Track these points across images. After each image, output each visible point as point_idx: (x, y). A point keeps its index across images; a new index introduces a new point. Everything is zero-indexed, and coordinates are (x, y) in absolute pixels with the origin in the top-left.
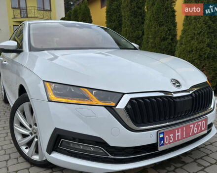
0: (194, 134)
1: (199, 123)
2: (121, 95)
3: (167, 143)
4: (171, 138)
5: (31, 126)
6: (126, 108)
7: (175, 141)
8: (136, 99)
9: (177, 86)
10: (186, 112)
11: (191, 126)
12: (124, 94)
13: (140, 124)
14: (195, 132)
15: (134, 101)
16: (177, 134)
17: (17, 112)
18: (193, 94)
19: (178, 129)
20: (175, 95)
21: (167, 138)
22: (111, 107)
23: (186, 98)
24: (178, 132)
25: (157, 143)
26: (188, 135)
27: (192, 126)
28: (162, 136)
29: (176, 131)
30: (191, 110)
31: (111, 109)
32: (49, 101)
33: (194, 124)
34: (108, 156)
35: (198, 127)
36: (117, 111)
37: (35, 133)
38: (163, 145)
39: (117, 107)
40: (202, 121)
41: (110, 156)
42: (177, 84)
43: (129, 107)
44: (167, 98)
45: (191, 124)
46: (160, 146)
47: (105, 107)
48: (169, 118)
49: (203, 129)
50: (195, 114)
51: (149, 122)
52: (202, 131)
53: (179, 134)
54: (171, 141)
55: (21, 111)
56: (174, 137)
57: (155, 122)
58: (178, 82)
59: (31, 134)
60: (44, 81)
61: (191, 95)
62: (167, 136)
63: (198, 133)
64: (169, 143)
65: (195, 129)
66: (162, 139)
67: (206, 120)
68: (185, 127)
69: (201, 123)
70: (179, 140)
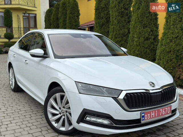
0: (162, 115)
1: (166, 109)
2: (121, 91)
3: (146, 119)
4: (149, 116)
5: (60, 108)
6: (124, 98)
7: (151, 118)
8: (129, 93)
9: (153, 86)
10: (158, 101)
11: (160, 110)
12: (123, 90)
13: (131, 107)
14: (163, 114)
15: (128, 95)
16: (152, 114)
17: (51, 99)
18: (163, 91)
19: (153, 111)
20: (151, 92)
22: (115, 98)
23: (158, 94)
24: (153, 113)
25: (141, 118)
26: (159, 116)
27: (162, 110)
28: (143, 115)
30: (161, 101)
31: (115, 99)
32: (79, 93)
33: (163, 109)
34: (113, 125)
35: (165, 110)
36: (118, 100)
37: (63, 113)
38: (143, 120)
39: (119, 98)
40: (168, 107)
41: (114, 125)
42: (153, 85)
43: (126, 98)
44: (146, 93)
45: (161, 109)
46: (142, 120)
47: (112, 97)
48: (148, 105)
49: (168, 112)
50: (163, 103)
51: (136, 107)
52: (167, 113)
53: (154, 114)
54: (148, 118)
55: (53, 99)
56: (150, 116)
57: (139, 107)
58: (153, 84)
59: (60, 113)
60: (75, 81)
61: (161, 91)
62: (146, 115)
63: (165, 114)
64: (147, 119)
65: (163, 112)
66: (143, 116)
67: (171, 107)
68: (157, 110)
69: (167, 108)
70: (153, 118)
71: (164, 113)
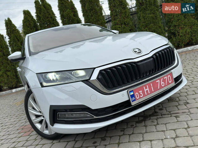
0: (161, 87)
3: (138, 98)
4: (141, 94)
7: (144, 95)
10: (150, 71)
11: (157, 82)
12: (95, 68)
14: (163, 86)
15: (103, 72)
16: (145, 90)
17: (29, 99)
18: (154, 56)
19: (146, 86)
21: (137, 94)
24: (146, 88)
25: (129, 99)
26: (156, 89)
27: (159, 81)
28: (132, 93)
29: (144, 87)
30: (154, 69)
35: (164, 81)
38: (135, 100)
39: (91, 79)
41: (95, 117)
43: (100, 77)
45: (157, 80)
47: (82, 81)
49: (170, 82)
50: (160, 72)
51: (119, 85)
52: (169, 84)
53: (148, 89)
54: (141, 96)
56: (143, 92)
57: (124, 84)
62: (137, 93)
63: (165, 86)
64: (140, 98)
66: (133, 96)
67: (171, 74)
68: (151, 83)
69: (166, 77)
70: (148, 94)
71: (163, 84)
